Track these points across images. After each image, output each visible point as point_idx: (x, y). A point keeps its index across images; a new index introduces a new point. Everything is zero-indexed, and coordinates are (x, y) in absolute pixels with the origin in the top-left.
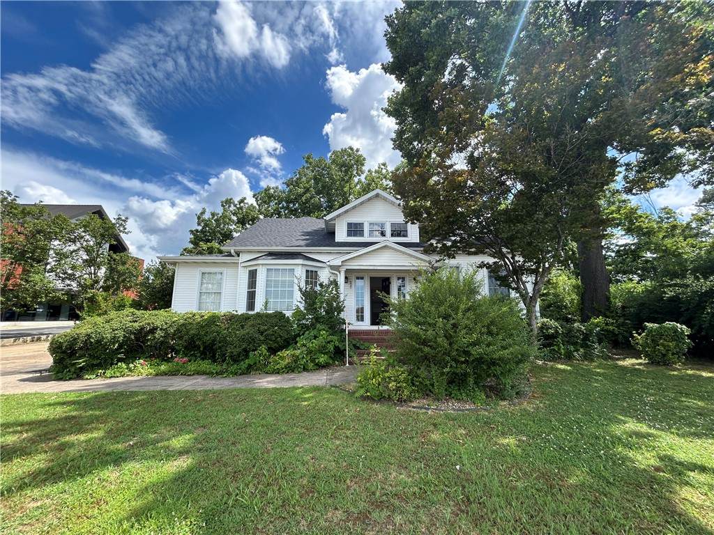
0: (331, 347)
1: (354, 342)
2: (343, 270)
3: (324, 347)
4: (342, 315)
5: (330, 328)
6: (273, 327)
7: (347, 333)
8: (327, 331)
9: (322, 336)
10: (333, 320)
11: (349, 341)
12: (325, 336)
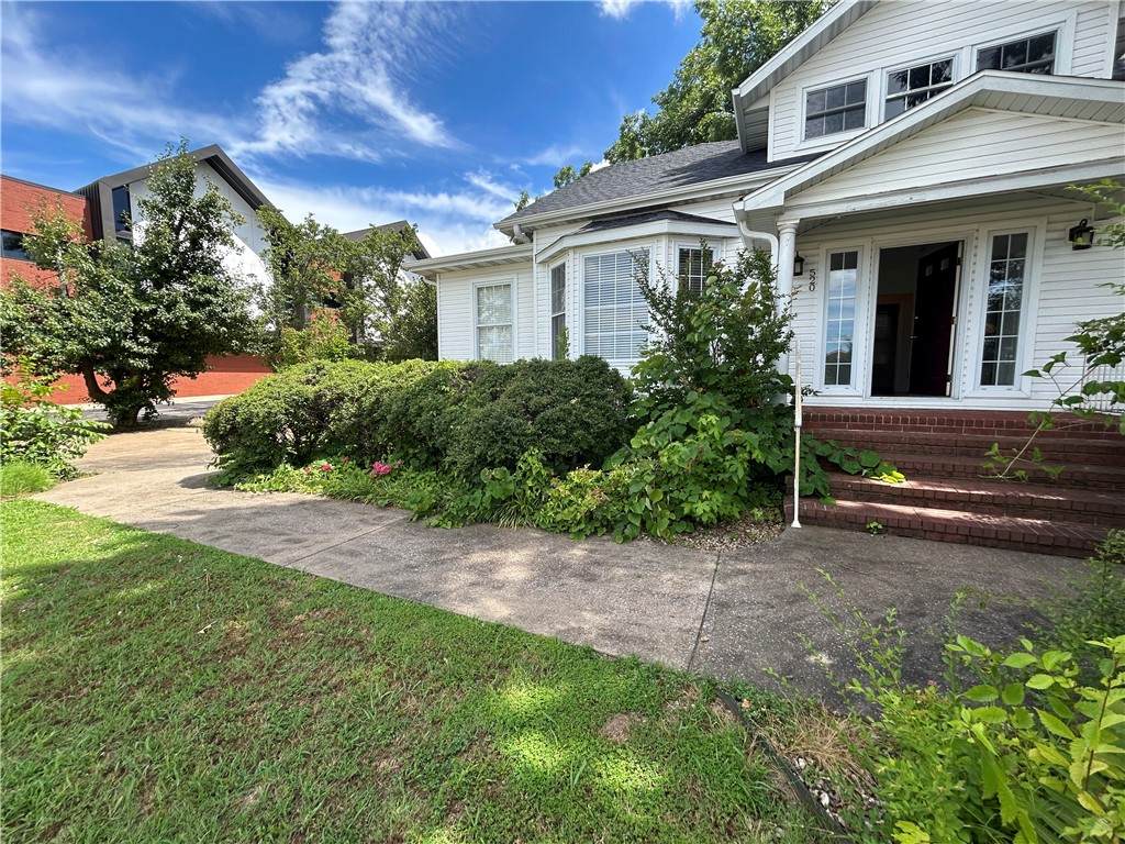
0: (737, 468)
1: (822, 450)
2: (789, 224)
3: (712, 467)
4: (783, 364)
5: (737, 404)
6: (567, 398)
7: (798, 421)
8: (721, 415)
9: (704, 429)
10: (747, 378)
11: (803, 444)
12: (716, 432)
